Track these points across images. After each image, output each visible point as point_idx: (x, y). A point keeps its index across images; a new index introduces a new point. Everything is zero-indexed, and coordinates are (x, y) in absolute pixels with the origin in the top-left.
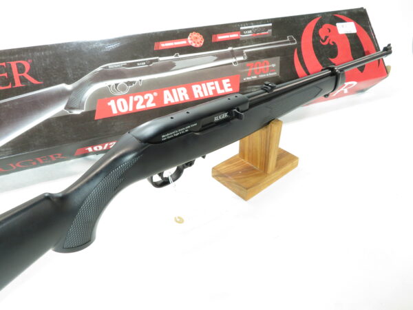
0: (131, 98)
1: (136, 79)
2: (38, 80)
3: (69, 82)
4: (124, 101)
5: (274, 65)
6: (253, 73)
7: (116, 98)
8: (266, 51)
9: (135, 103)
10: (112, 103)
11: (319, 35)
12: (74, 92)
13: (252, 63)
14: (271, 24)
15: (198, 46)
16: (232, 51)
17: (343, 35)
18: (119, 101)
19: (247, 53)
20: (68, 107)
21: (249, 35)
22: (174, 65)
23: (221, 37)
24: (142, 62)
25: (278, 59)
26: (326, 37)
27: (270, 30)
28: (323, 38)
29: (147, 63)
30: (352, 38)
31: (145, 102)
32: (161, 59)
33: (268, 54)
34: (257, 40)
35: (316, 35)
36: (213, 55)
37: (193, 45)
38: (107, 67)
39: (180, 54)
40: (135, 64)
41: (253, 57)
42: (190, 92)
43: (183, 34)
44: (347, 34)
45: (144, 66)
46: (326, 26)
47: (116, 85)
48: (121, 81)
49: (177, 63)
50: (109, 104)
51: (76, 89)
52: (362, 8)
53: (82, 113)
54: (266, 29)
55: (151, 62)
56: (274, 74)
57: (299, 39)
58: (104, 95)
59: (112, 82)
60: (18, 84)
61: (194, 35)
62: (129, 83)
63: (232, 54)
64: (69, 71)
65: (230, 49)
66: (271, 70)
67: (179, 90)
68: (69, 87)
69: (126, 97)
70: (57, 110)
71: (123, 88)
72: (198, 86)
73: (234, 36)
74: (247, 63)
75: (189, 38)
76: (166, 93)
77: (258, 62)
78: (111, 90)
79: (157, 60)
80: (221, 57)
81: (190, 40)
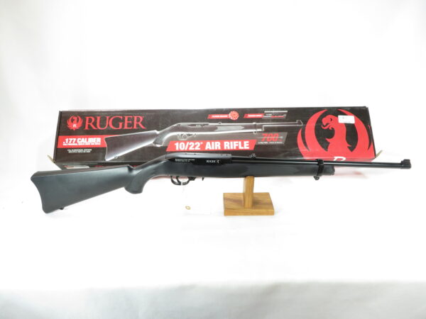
0: (188, 143)
1: (193, 133)
2: (144, 126)
3: (158, 130)
4: (183, 144)
5: (282, 137)
6: (265, 140)
7: (180, 142)
8: (279, 128)
9: (189, 146)
10: (177, 144)
11: (322, 122)
12: (159, 135)
13: (266, 134)
14: (286, 111)
16: (255, 125)
17: (342, 124)
18: (181, 144)
19: (265, 128)
20: (155, 143)
21: (269, 116)
22: (216, 129)
23: (250, 116)
24: (199, 125)
25: (286, 133)
26: (327, 124)
27: (285, 115)
28: (325, 124)
29: (201, 125)
30: (350, 127)
31: (195, 146)
32: (210, 124)
33: (280, 130)
34: (274, 120)
35: (319, 121)
39: (222, 123)
40: (195, 125)
41: (268, 130)
42: (222, 146)
43: (227, 111)
44: (346, 124)
45: (200, 127)
46: (330, 116)
47: (182, 135)
48: (185, 133)
49: (219, 127)
50: (175, 144)
51: (161, 134)
52: (365, 107)
53: (161, 147)
55: (204, 125)
56: (281, 143)
57: (305, 122)
58: (175, 139)
59: (180, 133)
60: (135, 127)
61: (234, 112)
62: (189, 135)
63: (255, 127)
64: (160, 124)
65: (254, 123)
66: (279, 140)
67: (216, 143)
68: (158, 132)
69: (185, 142)
70: (149, 143)
71: (185, 137)
72: (228, 143)
73: (259, 116)
74: (263, 134)
76: (208, 143)
77: (272, 134)
78: (178, 138)
79: (207, 125)
80: (246, 128)
81: (230, 116)
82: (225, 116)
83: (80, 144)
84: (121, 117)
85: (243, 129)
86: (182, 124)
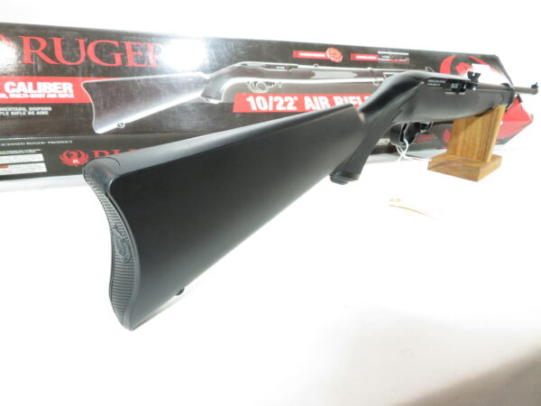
0: (271, 98)
1: (276, 81)
3: (206, 72)
4: (264, 99)
7: (255, 96)
9: (275, 104)
10: (250, 99)
12: (211, 83)
14: (407, 54)
15: (337, 61)
16: (372, 71)
18: (258, 98)
20: (204, 95)
21: (387, 59)
22: (313, 75)
23: (359, 57)
24: (281, 67)
27: (407, 59)
29: (286, 67)
31: (285, 104)
32: (300, 66)
34: (396, 65)
35: (453, 70)
36: (354, 72)
37: (332, 59)
38: (246, 65)
39: (320, 65)
40: (274, 67)
42: (332, 102)
43: (323, 48)
45: (283, 70)
46: (462, 64)
47: (255, 83)
48: (261, 81)
49: (316, 73)
50: (248, 99)
51: (213, 80)
53: (220, 104)
54: (404, 57)
55: (291, 67)
58: (242, 91)
59: (251, 80)
60: (154, 64)
61: (333, 50)
62: (270, 84)
63: (372, 74)
65: (369, 69)
67: (321, 98)
68: (206, 76)
69: (266, 96)
71: (262, 87)
72: (339, 98)
73: (373, 58)
75: (327, 52)
76: (307, 99)
78: (250, 87)
79: (296, 67)
80: (361, 75)
81: (328, 55)
82: (320, 55)
83: (12, 96)
84: (116, 43)
85: (356, 77)
86: (251, 64)
